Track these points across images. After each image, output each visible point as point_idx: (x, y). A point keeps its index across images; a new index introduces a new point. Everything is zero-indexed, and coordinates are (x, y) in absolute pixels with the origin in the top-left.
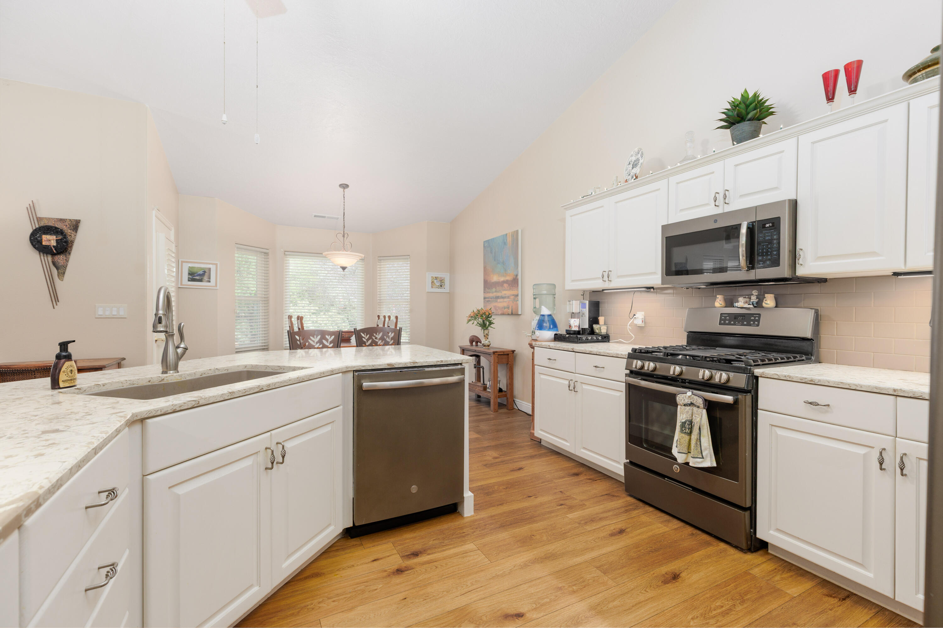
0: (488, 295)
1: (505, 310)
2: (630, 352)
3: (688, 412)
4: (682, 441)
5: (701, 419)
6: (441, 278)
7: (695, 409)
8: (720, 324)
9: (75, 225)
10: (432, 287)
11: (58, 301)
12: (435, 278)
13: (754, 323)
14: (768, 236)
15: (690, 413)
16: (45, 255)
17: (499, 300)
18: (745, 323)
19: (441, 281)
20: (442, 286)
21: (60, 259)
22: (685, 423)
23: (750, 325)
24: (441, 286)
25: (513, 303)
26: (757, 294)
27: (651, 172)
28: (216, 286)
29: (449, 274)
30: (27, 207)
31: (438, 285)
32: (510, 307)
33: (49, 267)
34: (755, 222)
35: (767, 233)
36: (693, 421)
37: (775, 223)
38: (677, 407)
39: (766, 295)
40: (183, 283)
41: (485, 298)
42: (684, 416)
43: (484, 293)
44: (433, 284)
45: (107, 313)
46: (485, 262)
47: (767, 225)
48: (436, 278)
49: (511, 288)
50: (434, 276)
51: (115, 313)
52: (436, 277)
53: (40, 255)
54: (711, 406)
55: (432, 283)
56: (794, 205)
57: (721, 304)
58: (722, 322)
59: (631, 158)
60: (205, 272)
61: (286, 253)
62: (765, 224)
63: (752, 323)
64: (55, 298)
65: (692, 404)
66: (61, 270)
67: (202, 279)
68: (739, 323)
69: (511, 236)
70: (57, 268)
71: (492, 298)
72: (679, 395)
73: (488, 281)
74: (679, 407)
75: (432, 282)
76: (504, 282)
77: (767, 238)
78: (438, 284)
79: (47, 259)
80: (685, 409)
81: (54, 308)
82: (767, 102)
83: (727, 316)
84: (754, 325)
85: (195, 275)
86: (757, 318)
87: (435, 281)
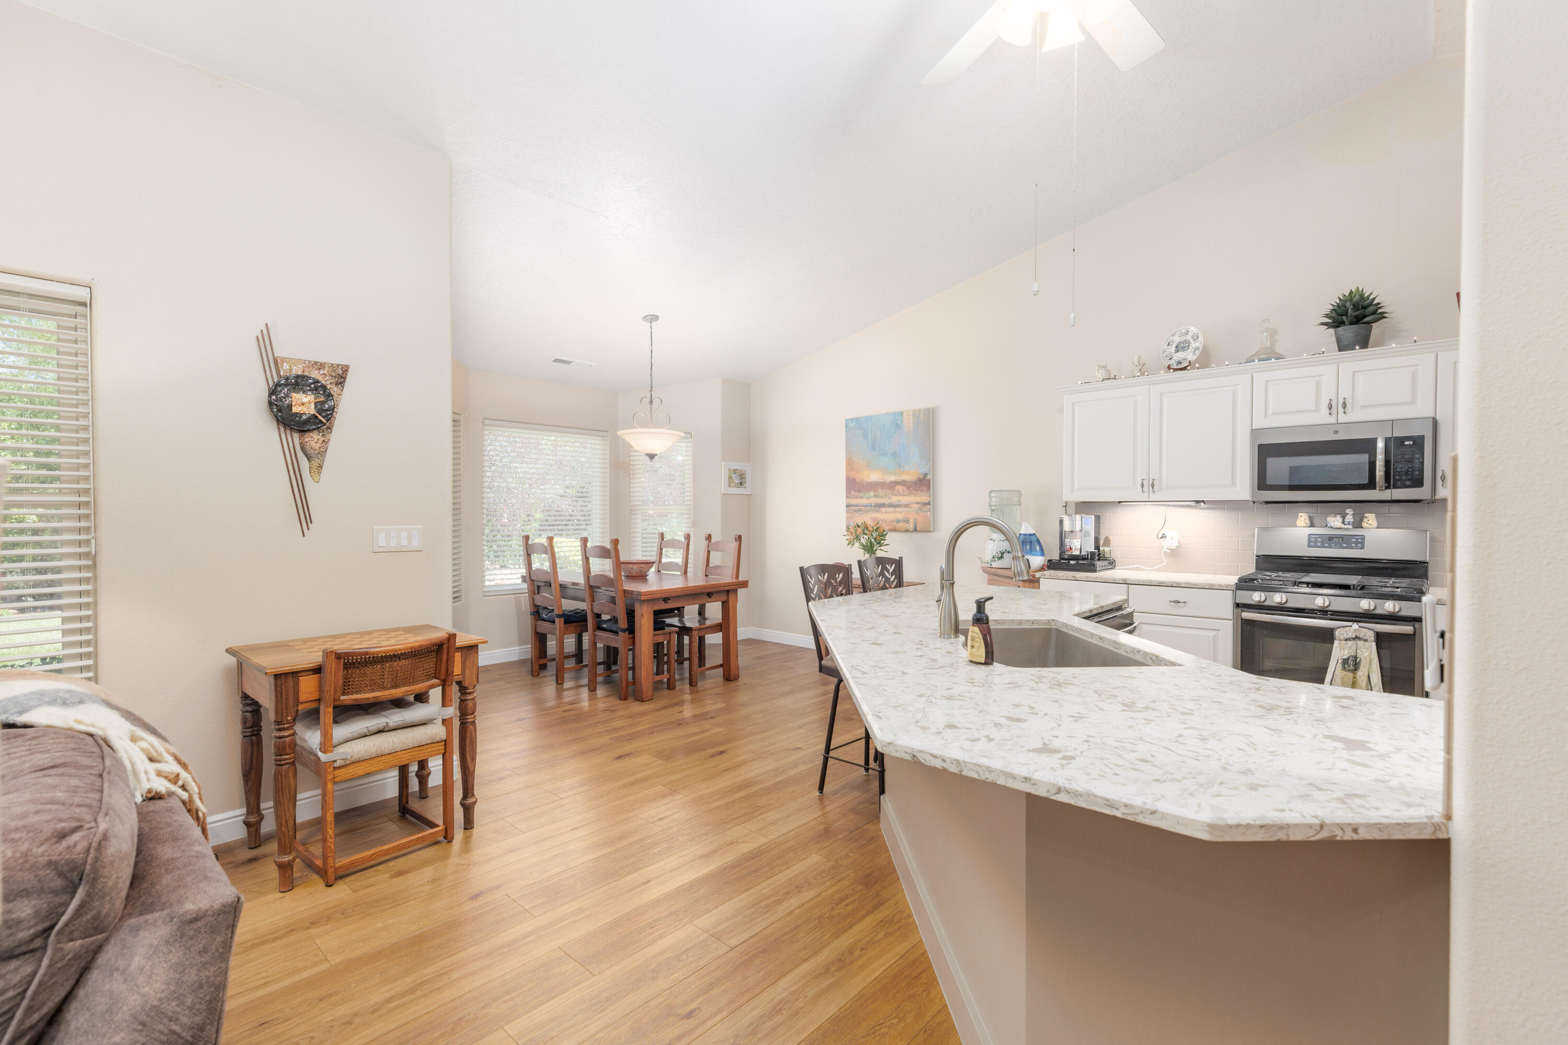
0: (853, 501)
1: (899, 524)
2: (1237, 582)
3: (1351, 647)
4: (1345, 679)
5: (1370, 653)
6: (741, 471)
7: (1360, 643)
8: (1309, 546)
9: (341, 377)
10: (730, 486)
11: (311, 522)
12: (733, 472)
13: (1357, 545)
14: (1409, 454)
15: (1354, 648)
16: (288, 432)
17: (883, 510)
18: (1345, 545)
19: (741, 476)
20: (743, 484)
21: (314, 439)
22: (1348, 659)
23: (1352, 548)
24: (741, 484)
25: (918, 514)
26: (1352, 513)
27: (1227, 363)
29: (751, 465)
30: (257, 337)
32: (912, 520)
33: (296, 455)
34: (1390, 438)
35: (1408, 451)
36: (1358, 656)
37: (1418, 442)
38: (1332, 643)
39: (1366, 515)
41: (848, 506)
42: (1346, 652)
43: (847, 497)
44: (731, 480)
45: (393, 543)
46: (848, 451)
47: (1407, 443)
48: (735, 472)
49: (914, 492)
50: (732, 468)
51: (404, 542)
52: (734, 470)
53: (279, 429)
54: (1380, 638)
56: (1435, 423)
57: (1306, 523)
58: (1312, 544)
59: (1171, 338)
61: (487, 422)
62: (1404, 442)
63: (1353, 545)
64: (305, 516)
65: (1357, 638)
66: (316, 458)
68: (1335, 545)
69: (911, 417)
70: (309, 458)
71: (866, 506)
72: (1337, 630)
73: (858, 481)
74: (1336, 643)
75: (730, 478)
76: (896, 483)
77: (1407, 456)
78: (737, 481)
79: (293, 440)
80: (1347, 644)
81: (304, 535)
82: (1376, 299)
83: (1318, 538)
84: (1356, 547)
86: (1360, 540)
87: (734, 476)
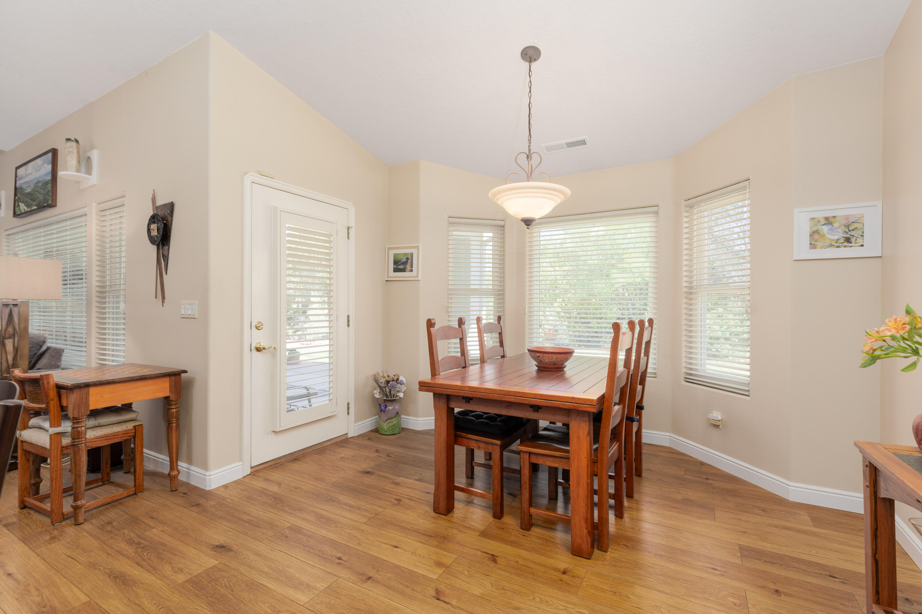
6: (847, 217)
9: (170, 210)
10: (813, 246)
11: (164, 298)
12: (823, 222)
16: (159, 247)
19: (848, 226)
20: (853, 240)
21: (164, 250)
28: (417, 276)
29: (879, 204)
31: (836, 237)
40: (390, 275)
44: (817, 236)
48: (828, 221)
50: (820, 215)
51: (190, 312)
52: (827, 219)
55: (811, 235)
60: (408, 259)
67: (405, 268)
70: (164, 261)
75: (815, 233)
79: (160, 251)
81: (163, 306)
85: (400, 263)
